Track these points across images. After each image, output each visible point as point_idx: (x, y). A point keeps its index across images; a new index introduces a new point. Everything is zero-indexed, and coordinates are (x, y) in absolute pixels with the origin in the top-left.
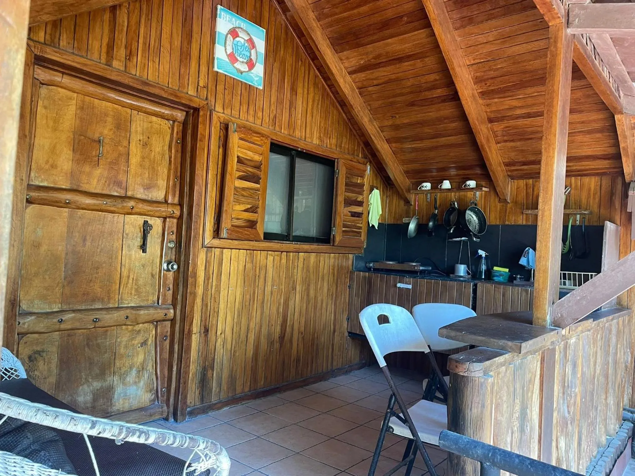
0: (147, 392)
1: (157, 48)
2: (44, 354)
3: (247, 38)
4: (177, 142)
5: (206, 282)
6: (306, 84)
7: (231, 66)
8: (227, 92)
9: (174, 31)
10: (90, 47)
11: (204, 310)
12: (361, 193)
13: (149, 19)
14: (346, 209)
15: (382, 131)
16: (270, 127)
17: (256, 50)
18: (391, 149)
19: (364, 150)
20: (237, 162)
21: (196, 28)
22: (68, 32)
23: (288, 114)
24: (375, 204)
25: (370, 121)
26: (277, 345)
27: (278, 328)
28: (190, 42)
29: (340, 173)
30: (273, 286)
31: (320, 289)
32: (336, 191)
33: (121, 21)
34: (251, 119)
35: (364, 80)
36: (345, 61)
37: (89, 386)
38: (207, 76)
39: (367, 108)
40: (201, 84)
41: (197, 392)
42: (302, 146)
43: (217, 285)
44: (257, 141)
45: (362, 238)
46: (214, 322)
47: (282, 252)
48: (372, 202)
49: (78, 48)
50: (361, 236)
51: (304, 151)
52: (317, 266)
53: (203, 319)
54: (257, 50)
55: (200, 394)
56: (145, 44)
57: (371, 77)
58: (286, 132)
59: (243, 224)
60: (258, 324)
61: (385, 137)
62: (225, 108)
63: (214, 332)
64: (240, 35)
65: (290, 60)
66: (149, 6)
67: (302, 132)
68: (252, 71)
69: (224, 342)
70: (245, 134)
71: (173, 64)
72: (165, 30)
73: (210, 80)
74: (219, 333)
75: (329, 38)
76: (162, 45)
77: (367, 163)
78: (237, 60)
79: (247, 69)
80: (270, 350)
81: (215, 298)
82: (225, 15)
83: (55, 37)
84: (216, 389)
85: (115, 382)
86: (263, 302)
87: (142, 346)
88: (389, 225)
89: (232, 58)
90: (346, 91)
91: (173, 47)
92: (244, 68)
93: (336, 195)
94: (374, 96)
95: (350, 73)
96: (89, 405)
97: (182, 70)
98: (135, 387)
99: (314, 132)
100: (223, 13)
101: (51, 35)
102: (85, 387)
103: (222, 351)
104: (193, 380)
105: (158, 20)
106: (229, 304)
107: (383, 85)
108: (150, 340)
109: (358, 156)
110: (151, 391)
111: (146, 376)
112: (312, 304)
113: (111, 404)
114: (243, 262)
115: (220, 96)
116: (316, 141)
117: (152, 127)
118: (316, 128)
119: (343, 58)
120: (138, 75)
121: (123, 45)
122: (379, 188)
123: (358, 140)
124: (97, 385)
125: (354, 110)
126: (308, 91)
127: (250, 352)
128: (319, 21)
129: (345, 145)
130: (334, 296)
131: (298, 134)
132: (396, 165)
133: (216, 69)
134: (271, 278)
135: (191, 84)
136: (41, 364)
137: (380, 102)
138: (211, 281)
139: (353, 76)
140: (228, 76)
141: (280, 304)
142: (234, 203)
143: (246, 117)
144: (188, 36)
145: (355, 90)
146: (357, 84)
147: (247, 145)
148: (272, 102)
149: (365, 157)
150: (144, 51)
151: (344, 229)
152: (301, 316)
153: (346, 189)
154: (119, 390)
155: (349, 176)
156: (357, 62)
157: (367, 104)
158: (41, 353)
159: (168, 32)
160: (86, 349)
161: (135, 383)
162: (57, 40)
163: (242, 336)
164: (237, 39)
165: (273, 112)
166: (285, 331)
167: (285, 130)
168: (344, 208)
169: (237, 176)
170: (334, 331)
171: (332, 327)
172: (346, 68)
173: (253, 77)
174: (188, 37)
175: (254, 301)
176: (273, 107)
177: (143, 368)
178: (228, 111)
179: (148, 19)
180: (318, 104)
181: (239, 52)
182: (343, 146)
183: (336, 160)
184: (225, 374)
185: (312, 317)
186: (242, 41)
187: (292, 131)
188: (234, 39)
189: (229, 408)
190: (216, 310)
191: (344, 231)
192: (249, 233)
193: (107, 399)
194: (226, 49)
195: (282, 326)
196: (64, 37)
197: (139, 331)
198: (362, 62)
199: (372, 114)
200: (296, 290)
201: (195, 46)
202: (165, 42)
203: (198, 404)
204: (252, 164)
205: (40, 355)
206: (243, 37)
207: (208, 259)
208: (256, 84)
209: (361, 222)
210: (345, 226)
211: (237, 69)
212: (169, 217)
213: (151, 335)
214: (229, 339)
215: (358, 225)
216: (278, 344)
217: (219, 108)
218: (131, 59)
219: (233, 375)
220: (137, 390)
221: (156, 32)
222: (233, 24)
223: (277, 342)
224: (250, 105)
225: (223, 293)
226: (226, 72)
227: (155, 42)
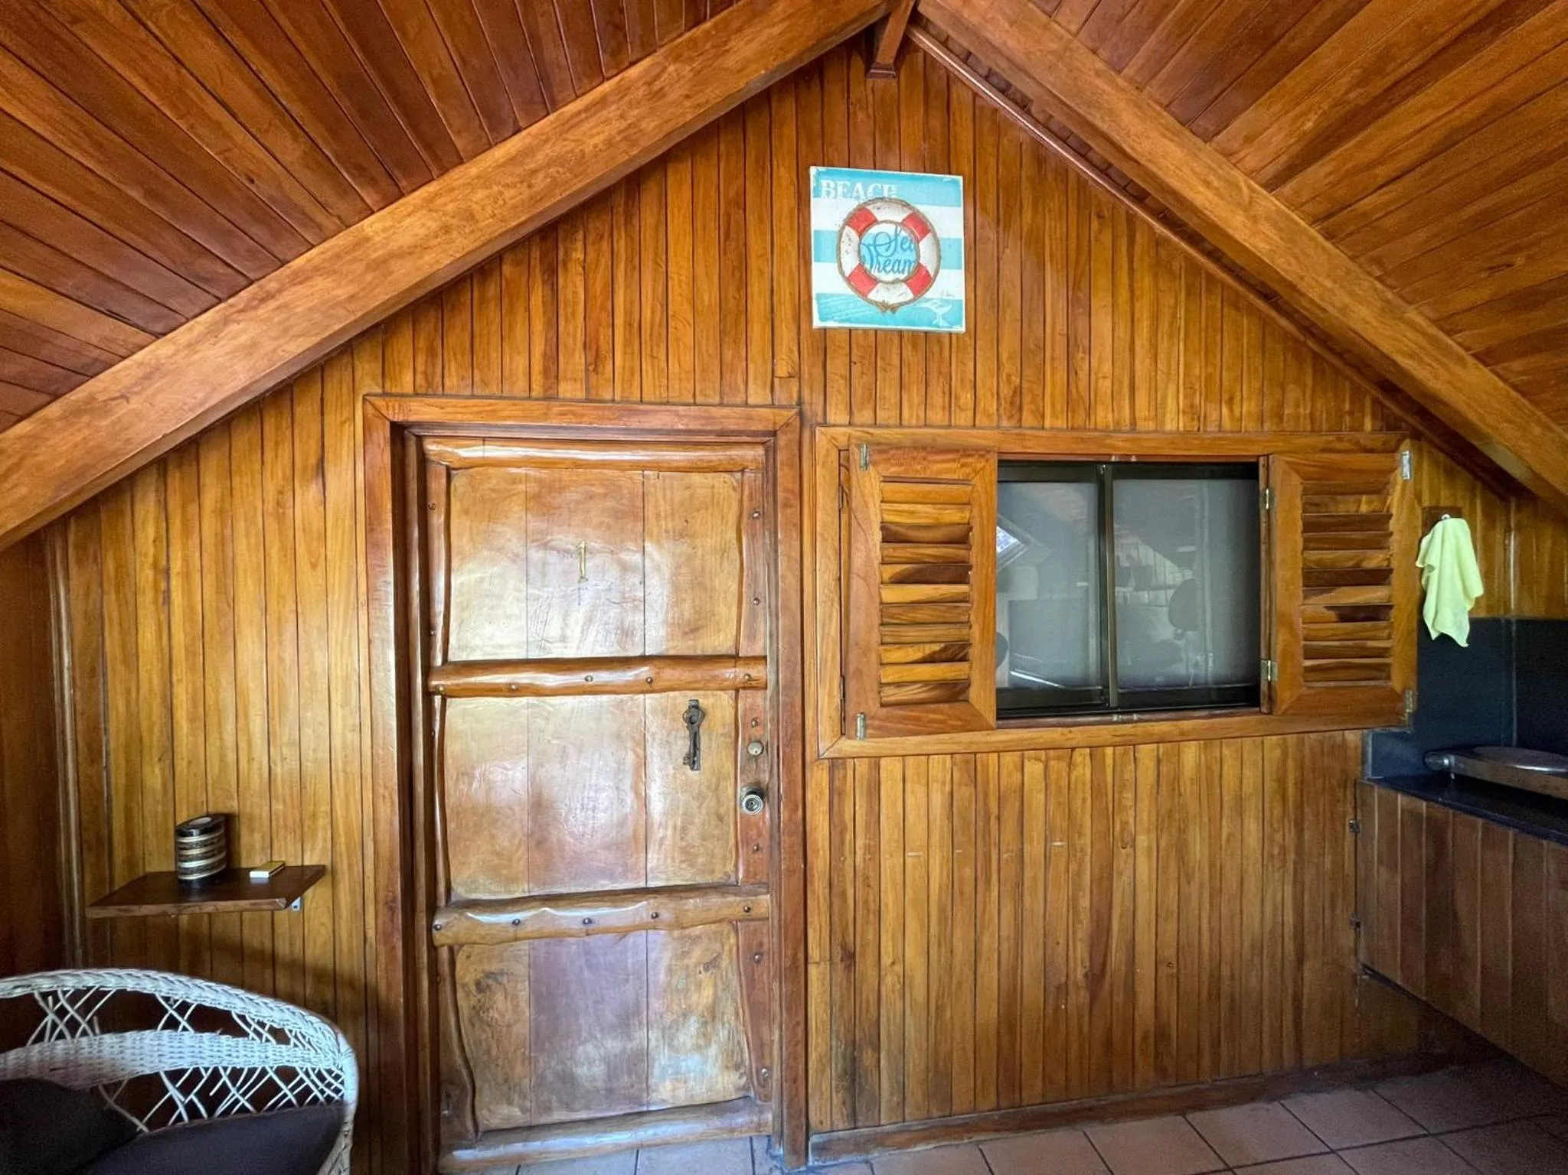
0: (727, 1067)
1: (660, 326)
2: (505, 980)
3: (900, 216)
4: (751, 516)
5: (836, 840)
6: (1123, 277)
7: (862, 302)
8: (856, 369)
9: (700, 270)
10: (506, 373)
11: (836, 908)
12: (1380, 544)
13: (635, 265)
14: (1313, 600)
15: (1449, 333)
16: (1005, 423)
17: (935, 236)
18: (1505, 380)
19: (1383, 406)
20: (884, 540)
21: (756, 244)
22: (459, 357)
23: (1062, 374)
24: (1450, 570)
25: (1388, 310)
26: (1080, 997)
27: (1081, 951)
28: (744, 284)
29: (1277, 499)
30: (1048, 840)
31: (1228, 841)
32: (1269, 553)
33: (570, 297)
34: (937, 416)
35: (1333, 185)
36: (1242, 154)
37: (596, 1047)
38: (795, 349)
39: (1369, 273)
40: (782, 370)
41: (837, 1099)
42: (1120, 447)
43: (868, 849)
44: (948, 471)
45: (1396, 682)
46: (871, 935)
47: (1073, 749)
48: (1433, 560)
49: (483, 381)
50: (1389, 678)
51: (1133, 459)
52: (1211, 776)
53: (837, 929)
54: (939, 235)
55: (844, 1103)
56: (631, 325)
57: (1363, 157)
58: (1061, 423)
59: (923, 696)
60: (1008, 938)
61: (1467, 349)
62: (854, 409)
63: (871, 958)
64: (879, 216)
65: (1053, 229)
66: (632, 238)
67: (1121, 408)
68: (928, 295)
69: (904, 981)
70: (901, 465)
71: (704, 348)
72: (675, 277)
73: (805, 354)
74: (886, 960)
75: (1167, 107)
76: (670, 313)
77: (1399, 442)
78: (875, 281)
79: (910, 296)
80: (1057, 1008)
81: (866, 878)
82: (832, 185)
83: (434, 373)
84: (892, 1094)
85: (653, 1043)
86: (1019, 884)
87: (706, 969)
88: (1524, 623)
89: (861, 280)
90: (1262, 245)
91: (699, 307)
92: (904, 293)
93: (1271, 563)
94: (1389, 222)
95: (1273, 185)
96: (599, 1084)
97: (728, 355)
98: (697, 1057)
99: (1164, 398)
100: (824, 183)
101: (425, 373)
102: (590, 1047)
103: (899, 1004)
104: (821, 1071)
105: (656, 263)
106: (909, 890)
107: (1427, 167)
108: (725, 957)
109: (1359, 428)
110: (737, 1067)
111: (723, 1034)
112: (1201, 885)
113: (648, 1087)
114: (944, 783)
115: (837, 385)
116: (1174, 422)
117: (692, 496)
118: (1172, 388)
119: (1236, 146)
120: (617, 398)
121: (580, 345)
122: (1465, 511)
123: (1352, 382)
124: (613, 1045)
125: (1302, 294)
126: (1132, 291)
127: (990, 1011)
128: (1119, 72)
129: (1297, 406)
130: (1291, 857)
131: (1103, 416)
132: (1537, 430)
133: (817, 323)
134: (1042, 819)
135: (755, 378)
136: (499, 997)
137: (1422, 235)
138: (849, 837)
139: (1287, 189)
140: (857, 329)
141: (1077, 887)
142: (882, 648)
143: (922, 416)
144: (736, 270)
145: (1304, 232)
146: (1308, 208)
147: (913, 492)
148: (1004, 356)
149: (1390, 424)
150: (627, 342)
151: (1308, 663)
152: (1160, 920)
153: (1306, 541)
154: (662, 1059)
155: (1317, 499)
156: (1290, 135)
157: (1362, 259)
158: (499, 978)
159: (683, 278)
160: (586, 972)
161: (698, 1048)
162: (438, 379)
163: (957, 970)
164: (874, 230)
165: (1009, 380)
166: (1105, 956)
167: (1054, 415)
168: (1305, 598)
169: (886, 577)
170: (1300, 959)
171: (1290, 946)
172: (1250, 174)
173: (933, 308)
174: (737, 275)
175: (988, 881)
176: (1008, 368)
177: (714, 1018)
178: (864, 416)
179: (634, 268)
180: (1174, 316)
181: (882, 260)
182: (1288, 411)
183: (1262, 461)
184: (916, 1061)
185: (1205, 920)
186: (890, 229)
187: (1081, 414)
188: (861, 235)
189: (932, 1146)
190: (873, 906)
191: (1308, 670)
192: (942, 717)
193: (637, 1075)
194: (840, 266)
195: (1092, 947)
196: (452, 368)
197: (698, 937)
198: (1309, 125)
199: (1392, 288)
200: (1134, 846)
201: (757, 288)
202: (679, 305)
203: (841, 1127)
204: (939, 534)
205: (495, 980)
206: (889, 219)
207: (837, 784)
208: (942, 323)
209: (1385, 633)
210: (1309, 654)
211: (876, 303)
212: (744, 688)
213: (727, 948)
214: (919, 980)
215: (1370, 644)
216: (1082, 992)
217: (837, 414)
218: (600, 369)
219: (941, 1064)
220: (705, 1061)
221: (654, 290)
222: (858, 198)
223: (1078, 988)
224: (933, 381)
225: (889, 864)
226: (848, 320)
227: (653, 313)
